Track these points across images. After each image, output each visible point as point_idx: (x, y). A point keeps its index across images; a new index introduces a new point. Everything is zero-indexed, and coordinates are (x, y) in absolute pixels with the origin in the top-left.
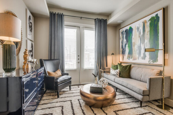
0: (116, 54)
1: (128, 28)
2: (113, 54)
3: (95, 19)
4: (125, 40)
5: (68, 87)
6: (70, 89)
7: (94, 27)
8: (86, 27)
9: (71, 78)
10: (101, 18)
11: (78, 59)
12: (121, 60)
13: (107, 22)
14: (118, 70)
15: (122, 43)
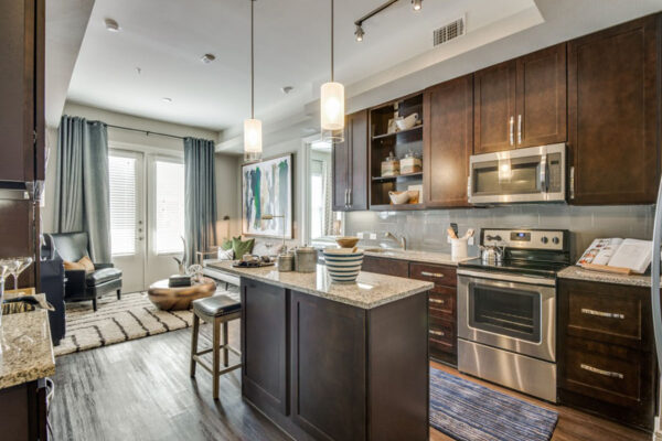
0: (236, 217)
1: (254, 167)
2: (226, 218)
3: (185, 139)
4: (250, 191)
5: (115, 292)
6: (119, 298)
7: (183, 156)
8: (160, 155)
9: (120, 275)
10: (199, 136)
11: (140, 230)
12: (245, 231)
13: (213, 148)
14: (230, 251)
15: (247, 195)
